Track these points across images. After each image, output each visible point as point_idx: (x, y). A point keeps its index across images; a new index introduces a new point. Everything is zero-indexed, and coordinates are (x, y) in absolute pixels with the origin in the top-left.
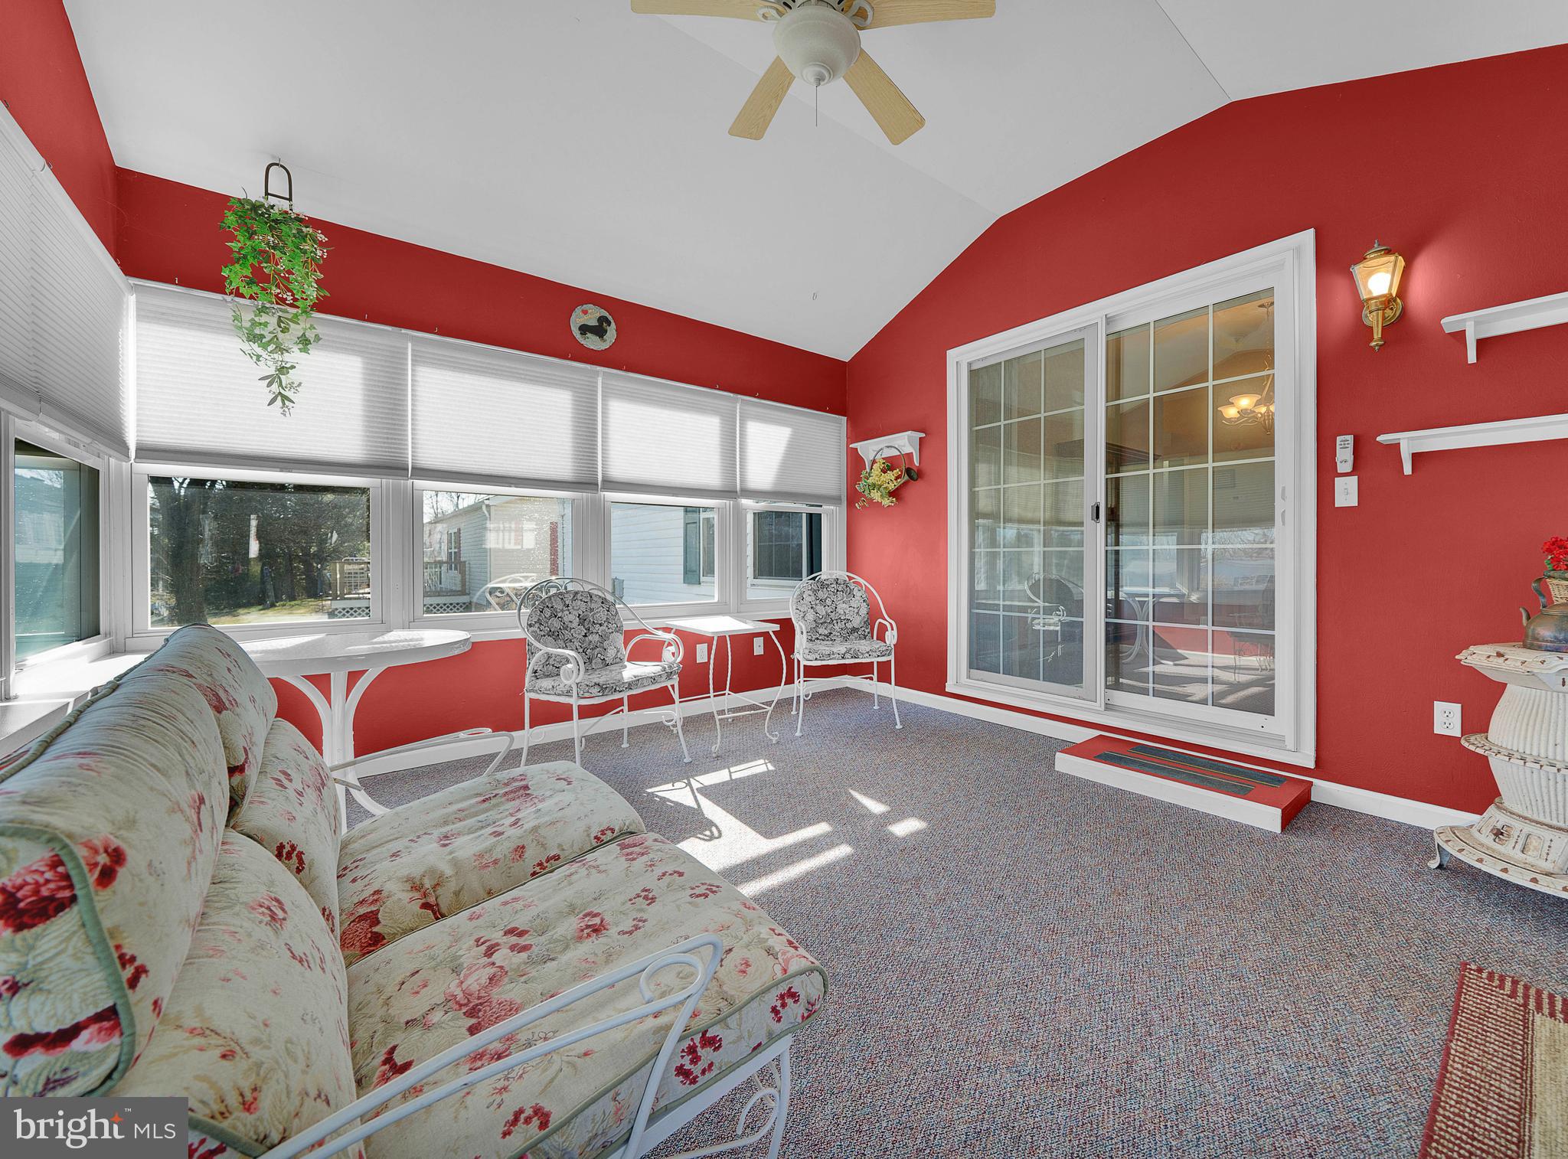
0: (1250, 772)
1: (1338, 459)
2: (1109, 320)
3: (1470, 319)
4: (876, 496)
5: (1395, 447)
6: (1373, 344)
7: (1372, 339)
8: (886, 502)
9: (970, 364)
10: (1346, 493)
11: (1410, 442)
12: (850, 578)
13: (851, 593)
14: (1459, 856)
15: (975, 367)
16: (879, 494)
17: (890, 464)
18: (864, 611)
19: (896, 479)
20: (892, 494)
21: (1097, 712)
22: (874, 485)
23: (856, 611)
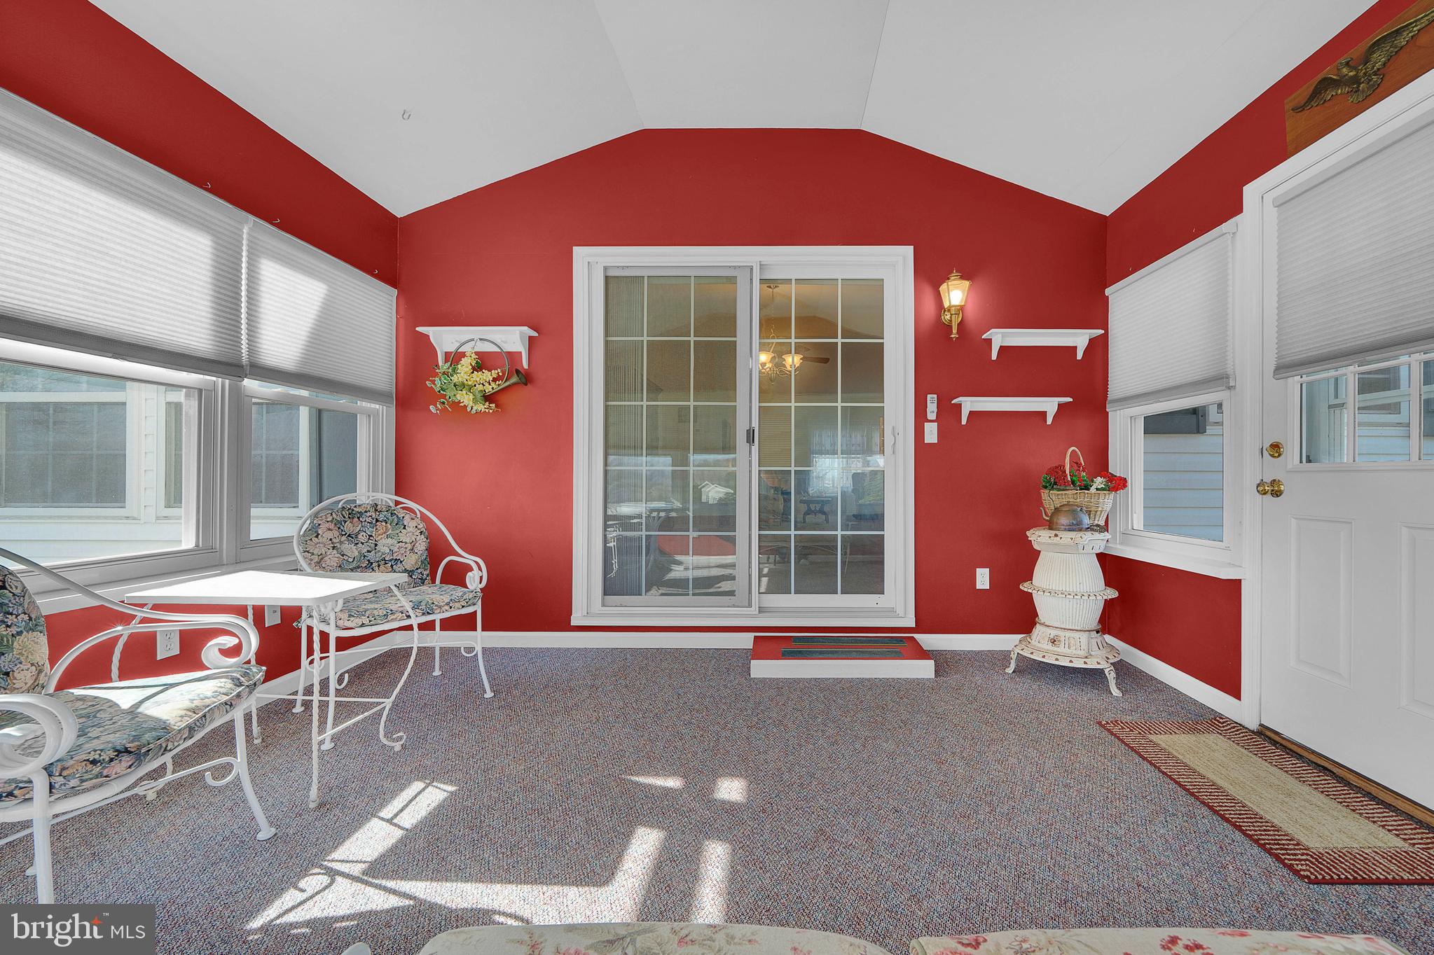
0: (876, 639)
1: (928, 410)
2: (762, 267)
3: (999, 333)
4: (465, 398)
5: (959, 406)
6: (953, 336)
7: (952, 333)
8: (481, 407)
9: (606, 269)
10: (931, 434)
11: (969, 404)
12: (397, 503)
13: (400, 524)
14: (1032, 657)
15: (611, 273)
16: (471, 396)
17: (483, 363)
18: (422, 545)
19: (494, 380)
20: (488, 398)
21: (752, 616)
22: (463, 385)
23: (409, 547)
